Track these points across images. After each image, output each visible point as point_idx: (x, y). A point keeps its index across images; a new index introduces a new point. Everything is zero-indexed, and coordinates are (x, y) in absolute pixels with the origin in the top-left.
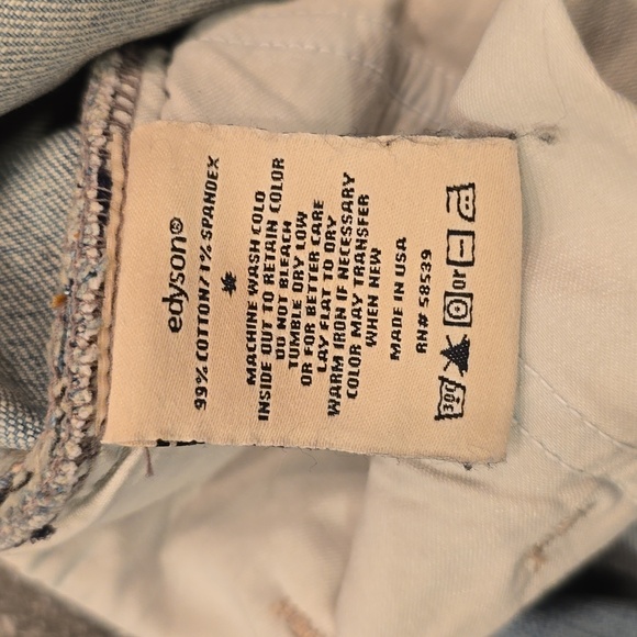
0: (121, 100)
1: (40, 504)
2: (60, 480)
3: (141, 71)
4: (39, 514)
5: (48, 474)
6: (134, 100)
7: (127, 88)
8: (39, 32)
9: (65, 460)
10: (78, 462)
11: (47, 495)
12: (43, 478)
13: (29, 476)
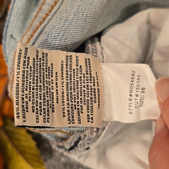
0: (93, 50)
1: (88, 142)
2: (92, 136)
3: (95, 43)
4: (87, 144)
5: (90, 135)
6: (96, 50)
7: (94, 48)
8: (76, 37)
9: (94, 132)
10: (96, 132)
11: (90, 140)
12: (89, 136)
13: (85, 136)
